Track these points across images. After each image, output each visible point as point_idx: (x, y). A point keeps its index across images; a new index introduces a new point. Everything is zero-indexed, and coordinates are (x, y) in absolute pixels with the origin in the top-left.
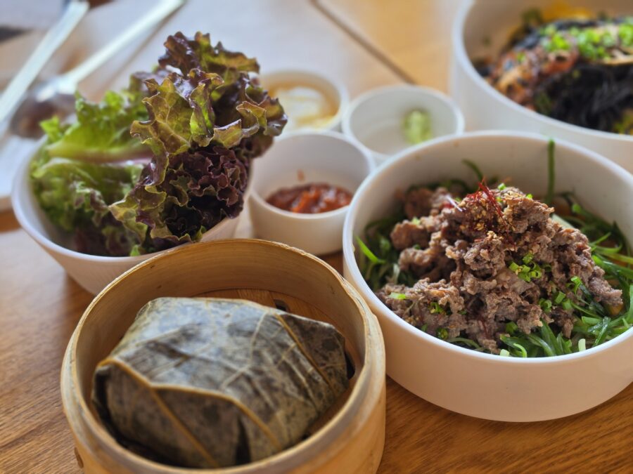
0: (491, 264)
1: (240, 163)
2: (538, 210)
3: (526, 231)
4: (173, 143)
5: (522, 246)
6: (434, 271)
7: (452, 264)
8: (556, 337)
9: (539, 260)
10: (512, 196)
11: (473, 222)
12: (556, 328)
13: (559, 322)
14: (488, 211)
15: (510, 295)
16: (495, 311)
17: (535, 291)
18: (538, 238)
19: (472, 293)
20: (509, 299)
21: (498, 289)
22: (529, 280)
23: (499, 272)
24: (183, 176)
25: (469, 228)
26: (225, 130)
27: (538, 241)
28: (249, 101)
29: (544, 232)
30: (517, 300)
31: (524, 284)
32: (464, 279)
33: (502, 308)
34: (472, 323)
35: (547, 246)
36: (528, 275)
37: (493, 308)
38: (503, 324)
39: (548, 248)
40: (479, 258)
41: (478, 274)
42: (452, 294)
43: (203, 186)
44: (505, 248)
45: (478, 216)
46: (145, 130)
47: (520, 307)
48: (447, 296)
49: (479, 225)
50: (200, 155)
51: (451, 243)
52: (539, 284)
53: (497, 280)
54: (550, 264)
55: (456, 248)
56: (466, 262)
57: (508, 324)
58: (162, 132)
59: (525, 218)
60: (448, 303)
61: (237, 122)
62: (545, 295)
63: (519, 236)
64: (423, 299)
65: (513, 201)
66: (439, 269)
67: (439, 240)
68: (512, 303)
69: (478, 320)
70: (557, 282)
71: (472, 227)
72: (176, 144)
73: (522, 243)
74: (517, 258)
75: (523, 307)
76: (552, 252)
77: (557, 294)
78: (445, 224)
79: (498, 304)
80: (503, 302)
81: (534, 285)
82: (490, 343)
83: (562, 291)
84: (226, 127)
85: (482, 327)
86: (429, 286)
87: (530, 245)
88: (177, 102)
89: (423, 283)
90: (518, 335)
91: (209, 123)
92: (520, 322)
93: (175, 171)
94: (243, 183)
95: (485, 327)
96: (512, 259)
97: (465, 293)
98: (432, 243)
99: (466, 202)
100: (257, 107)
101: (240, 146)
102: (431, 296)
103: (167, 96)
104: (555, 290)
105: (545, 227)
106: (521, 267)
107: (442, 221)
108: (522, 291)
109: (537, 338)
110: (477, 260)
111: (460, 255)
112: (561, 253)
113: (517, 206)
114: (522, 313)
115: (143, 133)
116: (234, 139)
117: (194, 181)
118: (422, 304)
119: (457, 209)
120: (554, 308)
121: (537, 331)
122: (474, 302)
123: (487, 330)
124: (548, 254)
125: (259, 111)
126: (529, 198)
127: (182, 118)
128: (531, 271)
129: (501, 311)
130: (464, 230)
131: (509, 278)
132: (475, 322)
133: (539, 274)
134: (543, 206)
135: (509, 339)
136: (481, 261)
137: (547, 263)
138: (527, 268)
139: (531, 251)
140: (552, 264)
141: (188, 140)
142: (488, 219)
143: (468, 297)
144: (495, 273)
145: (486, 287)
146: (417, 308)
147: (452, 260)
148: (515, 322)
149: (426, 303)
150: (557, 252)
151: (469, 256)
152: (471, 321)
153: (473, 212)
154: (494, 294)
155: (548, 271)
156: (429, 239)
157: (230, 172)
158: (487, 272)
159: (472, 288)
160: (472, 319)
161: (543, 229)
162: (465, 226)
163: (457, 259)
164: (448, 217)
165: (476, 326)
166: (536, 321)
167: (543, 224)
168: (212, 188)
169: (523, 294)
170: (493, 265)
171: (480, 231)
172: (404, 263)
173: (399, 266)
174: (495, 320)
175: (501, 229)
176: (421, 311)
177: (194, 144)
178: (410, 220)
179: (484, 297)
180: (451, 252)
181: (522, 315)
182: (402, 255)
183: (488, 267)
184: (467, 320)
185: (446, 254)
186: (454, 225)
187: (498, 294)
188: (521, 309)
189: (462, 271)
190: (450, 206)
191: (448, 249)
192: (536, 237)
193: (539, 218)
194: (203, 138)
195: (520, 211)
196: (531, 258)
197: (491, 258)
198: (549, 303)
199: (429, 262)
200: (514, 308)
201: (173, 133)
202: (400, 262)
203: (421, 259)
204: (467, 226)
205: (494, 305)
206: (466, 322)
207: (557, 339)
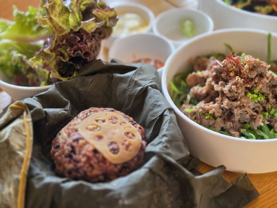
0: (237, 93)
1: (95, 41)
2: (262, 66)
3: (255, 77)
4: (60, 30)
5: (253, 84)
6: (208, 98)
7: (217, 94)
8: (270, 131)
9: (262, 92)
10: (248, 59)
11: (228, 72)
12: (270, 127)
13: (272, 124)
14: (236, 67)
15: (247, 109)
16: (239, 117)
17: (260, 108)
18: (262, 80)
19: (227, 108)
20: (246, 111)
21: (241, 106)
22: (257, 102)
23: (241, 97)
24: (65, 46)
25: (226, 75)
26: (87, 23)
27: (262, 82)
28: (99, 8)
29: (265, 78)
30: (250, 112)
31: (254, 104)
32: (223, 101)
33: (242, 116)
34: (227, 124)
35: (266, 85)
36: (256, 99)
37: (238, 116)
38: (243, 124)
39: (267, 86)
40: (231, 90)
41: (230, 98)
42: (216, 108)
43: (75, 51)
44: (244, 85)
45: (231, 69)
46: (45, 21)
47: (252, 116)
48: (214, 110)
49: (231, 73)
50: (74, 35)
51: (217, 83)
52: (262, 104)
53: (240, 102)
54: (268, 94)
55: (219, 85)
56: (224, 92)
57: (245, 125)
58: (54, 23)
59: (256, 70)
60: (214, 113)
61: (93, 19)
62: (265, 110)
63: (252, 79)
64: (202, 111)
65: (249, 61)
66: (211, 96)
67: (211, 82)
68: (247, 113)
69: (230, 122)
70: (271, 103)
71: (228, 74)
72: (62, 30)
73: (253, 83)
74: (251, 90)
75: (253, 116)
76: (269, 89)
77: (271, 110)
78: (214, 73)
79: (241, 114)
80: (243, 113)
81: (259, 104)
82: (236, 134)
83: (274, 108)
84: (87, 21)
85: (232, 126)
86: (204, 104)
87: (258, 84)
88: (62, 8)
89: (201, 103)
90: (251, 130)
91: (79, 20)
92: (252, 123)
93: (61, 43)
94: (96, 51)
95: (233, 126)
96: (248, 91)
97: (223, 108)
98: (207, 83)
99: (225, 62)
100: (103, 11)
101: (95, 32)
102: (205, 109)
103: (57, 5)
104: (270, 108)
105: (265, 75)
106: (253, 95)
107: (212, 72)
108: (253, 108)
109: (260, 132)
110: (230, 91)
111: (221, 89)
112: (274, 89)
113: (251, 64)
114: (253, 119)
115: (44, 22)
116: (92, 28)
117: (70, 49)
118: (201, 114)
119: (220, 66)
120: (269, 116)
121: (260, 128)
122: (228, 113)
123: (235, 127)
124: (267, 89)
125: (104, 14)
126: (258, 60)
127: (65, 17)
128: (258, 97)
129: (242, 118)
130: (224, 76)
131: (246, 101)
132: (229, 123)
133: (262, 99)
134: (265, 64)
135: (246, 132)
136: (232, 92)
137: (266, 94)
138: (255, 96)
139: (258, 87)
140: (269, 94)
141: (68, 28)
142: (236, 71)
143: (225, 110)
144: (239, 98)
145: (234, 105)
146: (198, 116)
147: (217, 92)
148: (249, 123)
149: (203, 113)
150: (271, 89)
151: (226, 89)
152: (226, 123)
153: (228, 66)
154: (238, 109)
155: (266, 98)
156: (205, 81)
157: (89, 44)
158: (235, 98)
159: (227, 105)
160: (227, 121)
161: (264, 76)
162: (224, 74)
163: (220, 91)
164: (216, 70)
165: (229, 124)
166: (260, 122)
167: (265, 74)
168: (80, 52)
169: (254, 109)
170: (239, 94)
171: (232, 77)
172: (193, 94)
173: (190, 95)
174: (239, 122)
175: (243, 76)
176: (200, 118)
177: (71, 30)
178: (196, 72)
179: (233, 110)
180: (217, 88)
181: (253, 120)
182: (192, 90)
183: (236, 95)
184: (224, 122)
185: (214, 88)
186: (218, 74)
187: (241, 109)
188: (252, 117)
189: (222, 97)
190: (217, 64)
191: (215, 86)
192: (261, 80)
193: (262, 70)
194: (76, 27)
195: (252, 67)
196: (258, 91)
197: (237, 90)
198: (267, 114)
199: (205, 93)
200: (249, 116)
201: (61, 24)
202: (191, 93)
203: (201, 92)
204: (225, 74)
205: (239, 114)
206: (224, 123)
207: (271, 132)
